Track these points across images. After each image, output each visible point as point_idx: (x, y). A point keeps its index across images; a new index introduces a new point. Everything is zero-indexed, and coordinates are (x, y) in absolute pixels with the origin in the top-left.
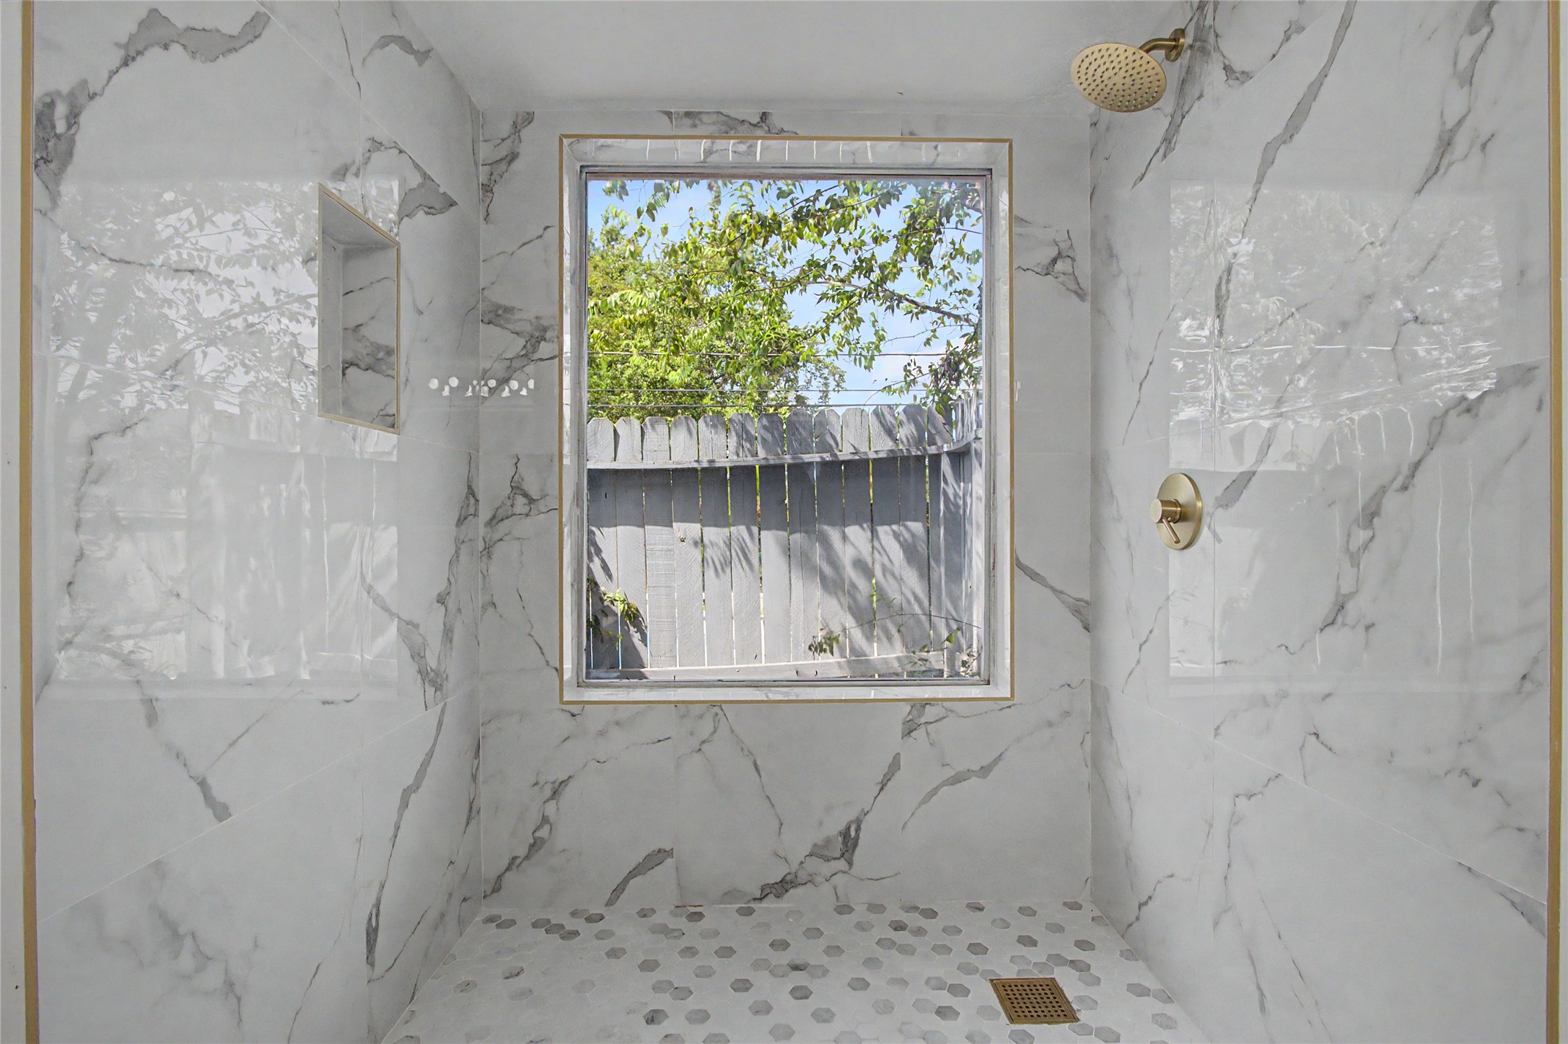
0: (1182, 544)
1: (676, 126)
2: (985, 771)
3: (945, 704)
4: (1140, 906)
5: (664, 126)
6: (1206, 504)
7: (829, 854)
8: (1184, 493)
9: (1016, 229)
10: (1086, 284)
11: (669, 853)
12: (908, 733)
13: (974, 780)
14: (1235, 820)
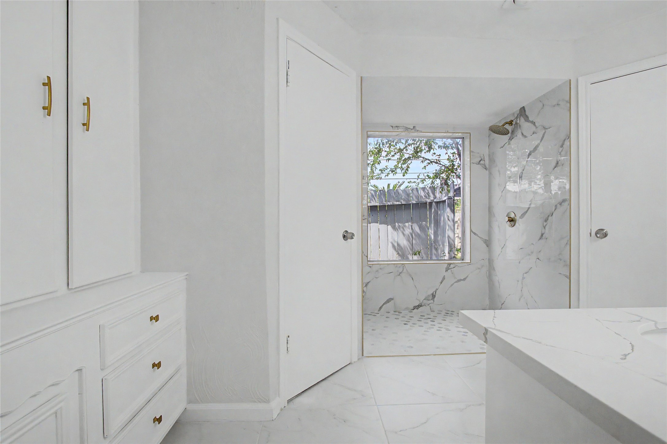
0: (512, 226)
1: (394, 129)
2: (464, 279)
3: (455, 264)
4: (502, 304)
5: (391, 130)
6: (517, 218)
7: (429, 299)
8: (512, 216)
9: (472, 154)
10: (487, 167)
11: (392, 299)
12: (446, 271)
13: (462, 281)
14: (523, 278)
